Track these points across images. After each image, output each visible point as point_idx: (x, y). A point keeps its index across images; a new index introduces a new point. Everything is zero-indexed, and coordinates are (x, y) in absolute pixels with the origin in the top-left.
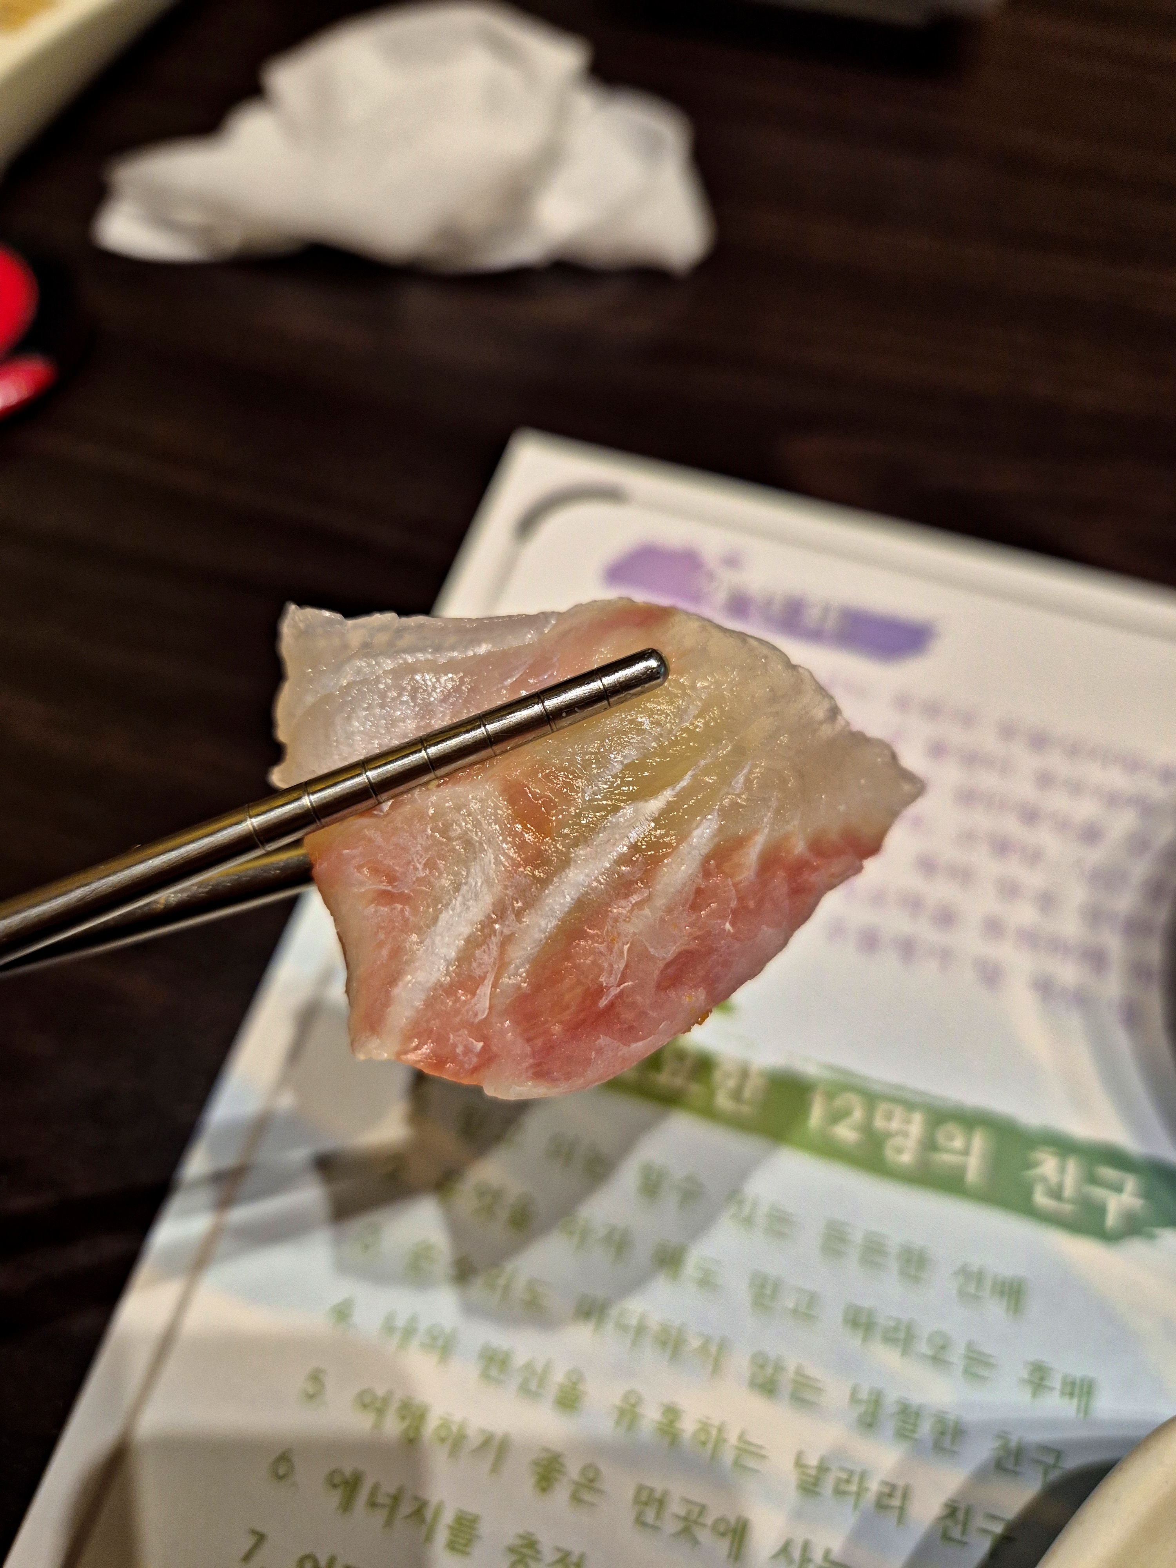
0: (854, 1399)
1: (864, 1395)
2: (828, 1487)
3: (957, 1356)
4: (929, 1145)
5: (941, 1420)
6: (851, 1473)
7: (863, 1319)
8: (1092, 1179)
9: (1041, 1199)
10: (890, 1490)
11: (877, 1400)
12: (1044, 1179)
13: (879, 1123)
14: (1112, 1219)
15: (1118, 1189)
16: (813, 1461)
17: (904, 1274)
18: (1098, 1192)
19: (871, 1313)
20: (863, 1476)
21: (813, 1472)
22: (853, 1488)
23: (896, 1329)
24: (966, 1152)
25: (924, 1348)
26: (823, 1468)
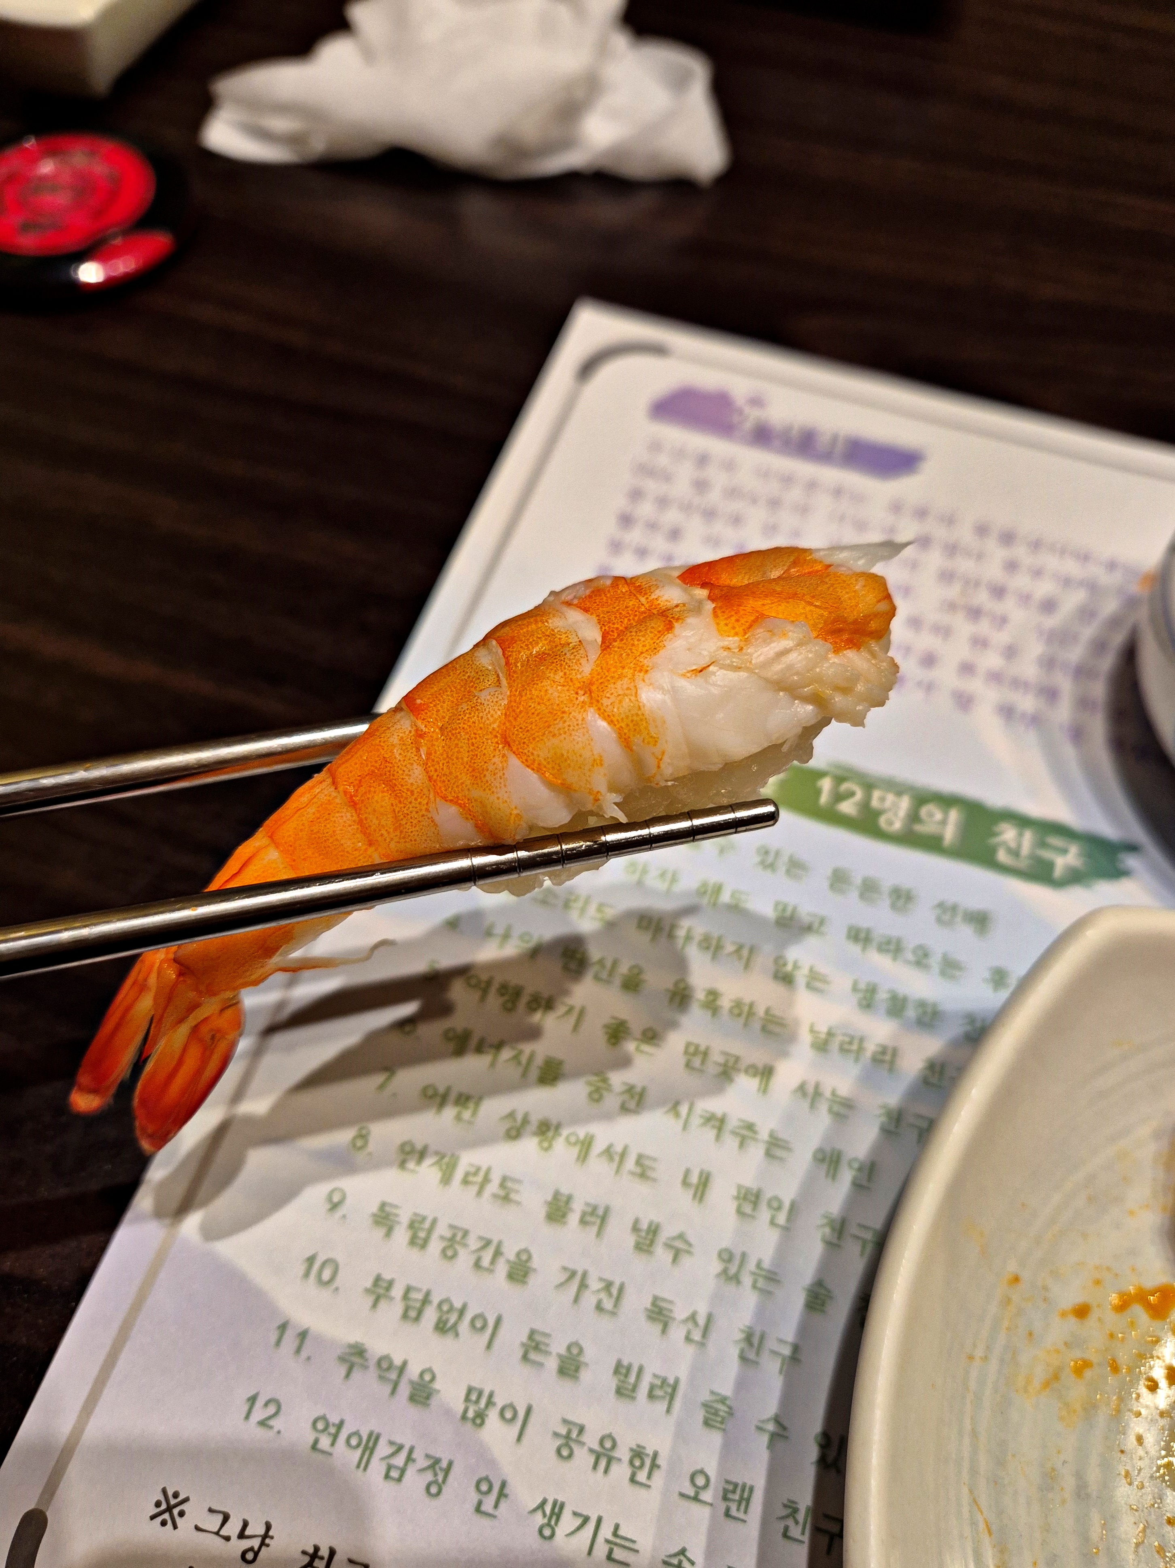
0: (855, 989)
1: (862, 986)
2: (835, 1045)
3: (935, 961)
4: (914, 817)
5: (922, 1004)
6: (852, 1038)
7: (862, 935)
8: (1043, 844)
9: (1002, 856)
10: (884, 1050)
11: (872, 990)
12: (1005, 843)
13: (875, 803)
14: (1058, 872)
15: (1064, 851)
16: (823, 1029)
17: (893, 906)
18: (1047, 854)
19: (868, 931)
20: (862, 1040)
21: (823, 1036)
22: (855, 1047)
23: (889, 943)
24: (944, 822)
25: (910, 956)
26: (830, 1034)
